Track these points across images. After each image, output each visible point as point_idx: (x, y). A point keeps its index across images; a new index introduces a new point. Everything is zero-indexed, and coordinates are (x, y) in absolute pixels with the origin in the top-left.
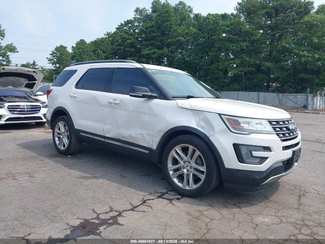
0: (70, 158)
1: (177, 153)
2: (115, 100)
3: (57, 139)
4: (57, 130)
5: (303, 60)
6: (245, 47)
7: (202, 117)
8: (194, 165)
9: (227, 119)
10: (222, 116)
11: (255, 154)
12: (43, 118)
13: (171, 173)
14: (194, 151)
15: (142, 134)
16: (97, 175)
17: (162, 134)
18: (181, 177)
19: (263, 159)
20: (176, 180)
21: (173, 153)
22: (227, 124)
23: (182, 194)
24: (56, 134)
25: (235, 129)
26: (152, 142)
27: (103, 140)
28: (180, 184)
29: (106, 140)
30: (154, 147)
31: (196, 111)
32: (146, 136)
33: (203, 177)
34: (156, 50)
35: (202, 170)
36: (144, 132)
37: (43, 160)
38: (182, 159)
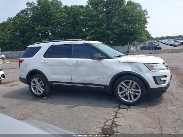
2: (77, 62)
3: (33, 89)
4: (32, 84)
7: (134, 65)
8: (133, 90)
9: (148, 65)
10: (145, 64)
11: (162, 79)
13: (120, 96)
14: (133, 83)
15: (99, 79)
16: (75, 104)
17: (112, 77)
18: (126, 97)
19: (165, 81)
20: (123, 99)
21: (120, 86)
23: (129, 105)
24: (31, 86)
25: (152, 70)
26: (106, 81)
27: (71, 85)
28: (127, 101)
29: (73, 85)
30: (108, 84)
31: (130, 63)
32: (101, 79)
33: (139, 95)
35: (139, 91)
36: (100, 77)
38: (125, 87)
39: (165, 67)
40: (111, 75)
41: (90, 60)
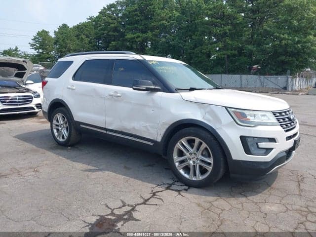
0: (70, 149)
1: (183, 145)
2: (116, 92)
3: (55, 131)
4: (55, 122)
5: (284, 42)
6: (228, 31)
7: (208, 109)
8: (200, 157)
9: (234, 112)
10: (228, 109)
11: (262, 145)
12: (35, 108)
13: (177, 164)
14: (201, 144)
15: (146, 127)
16: (101, 167)
17: (167, 127)
18: (187, 169)
19: (268, 150)
20: (182, 172)
21: (178, 145)
22: (234, 117)
23: (190, 185)
24: (54, 126)
25: (242, 122)
26: (156, 134)
27: (105, 132)
28: (186, 176)
29: (108, 133)
30: (159, 139)
31: (201, 104)
32: (150, 129)
33: (210, 168)
34: (140, 34)
35: (210, 162)
36: (147, 124)
37: (44, 153)
38: (188, 151)
39: (276, 121)
40: (164, 124)
41: (131, 89)
